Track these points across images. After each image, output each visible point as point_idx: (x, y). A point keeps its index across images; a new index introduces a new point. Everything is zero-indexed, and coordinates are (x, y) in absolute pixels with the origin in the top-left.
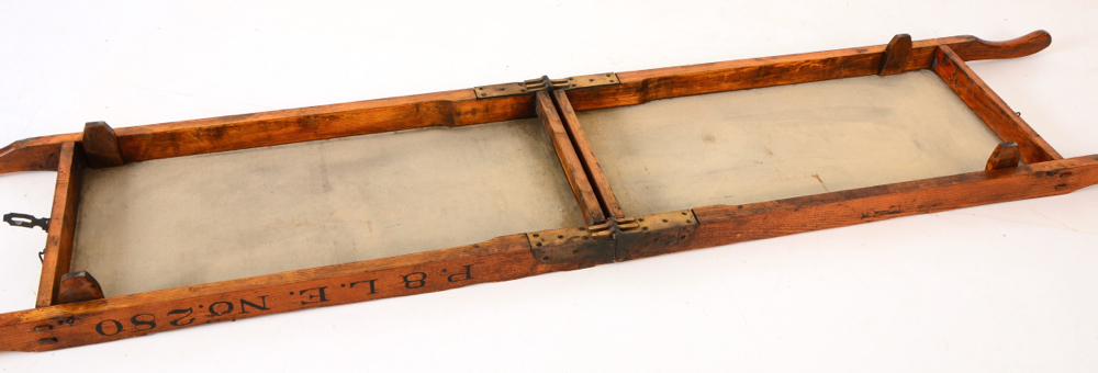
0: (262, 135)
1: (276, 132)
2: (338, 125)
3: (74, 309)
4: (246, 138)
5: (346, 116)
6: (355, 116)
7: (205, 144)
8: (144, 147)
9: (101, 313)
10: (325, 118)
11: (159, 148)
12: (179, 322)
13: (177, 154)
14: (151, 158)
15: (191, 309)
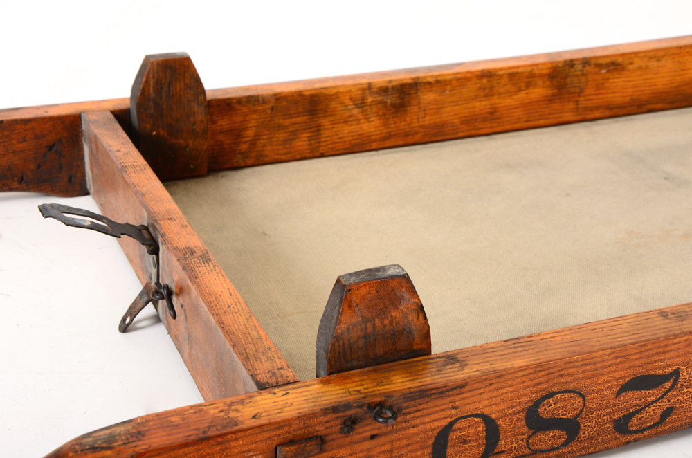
0: (481, 106)
1: (508, 101)
2: (621, 87)
3: (381, 383)
4: (452, 113)
5: (638, 62)
6: (653, 64)
7: (372, 126)
8: (251, 132)
9: (461, 386)
10: (600, 66)
11: (282, 136)
12: (634, 424)
13: (316, 153)
14: (262, 161)
15: (677, 372)
